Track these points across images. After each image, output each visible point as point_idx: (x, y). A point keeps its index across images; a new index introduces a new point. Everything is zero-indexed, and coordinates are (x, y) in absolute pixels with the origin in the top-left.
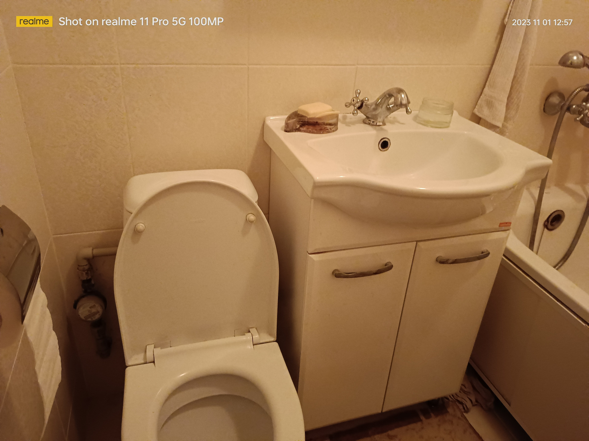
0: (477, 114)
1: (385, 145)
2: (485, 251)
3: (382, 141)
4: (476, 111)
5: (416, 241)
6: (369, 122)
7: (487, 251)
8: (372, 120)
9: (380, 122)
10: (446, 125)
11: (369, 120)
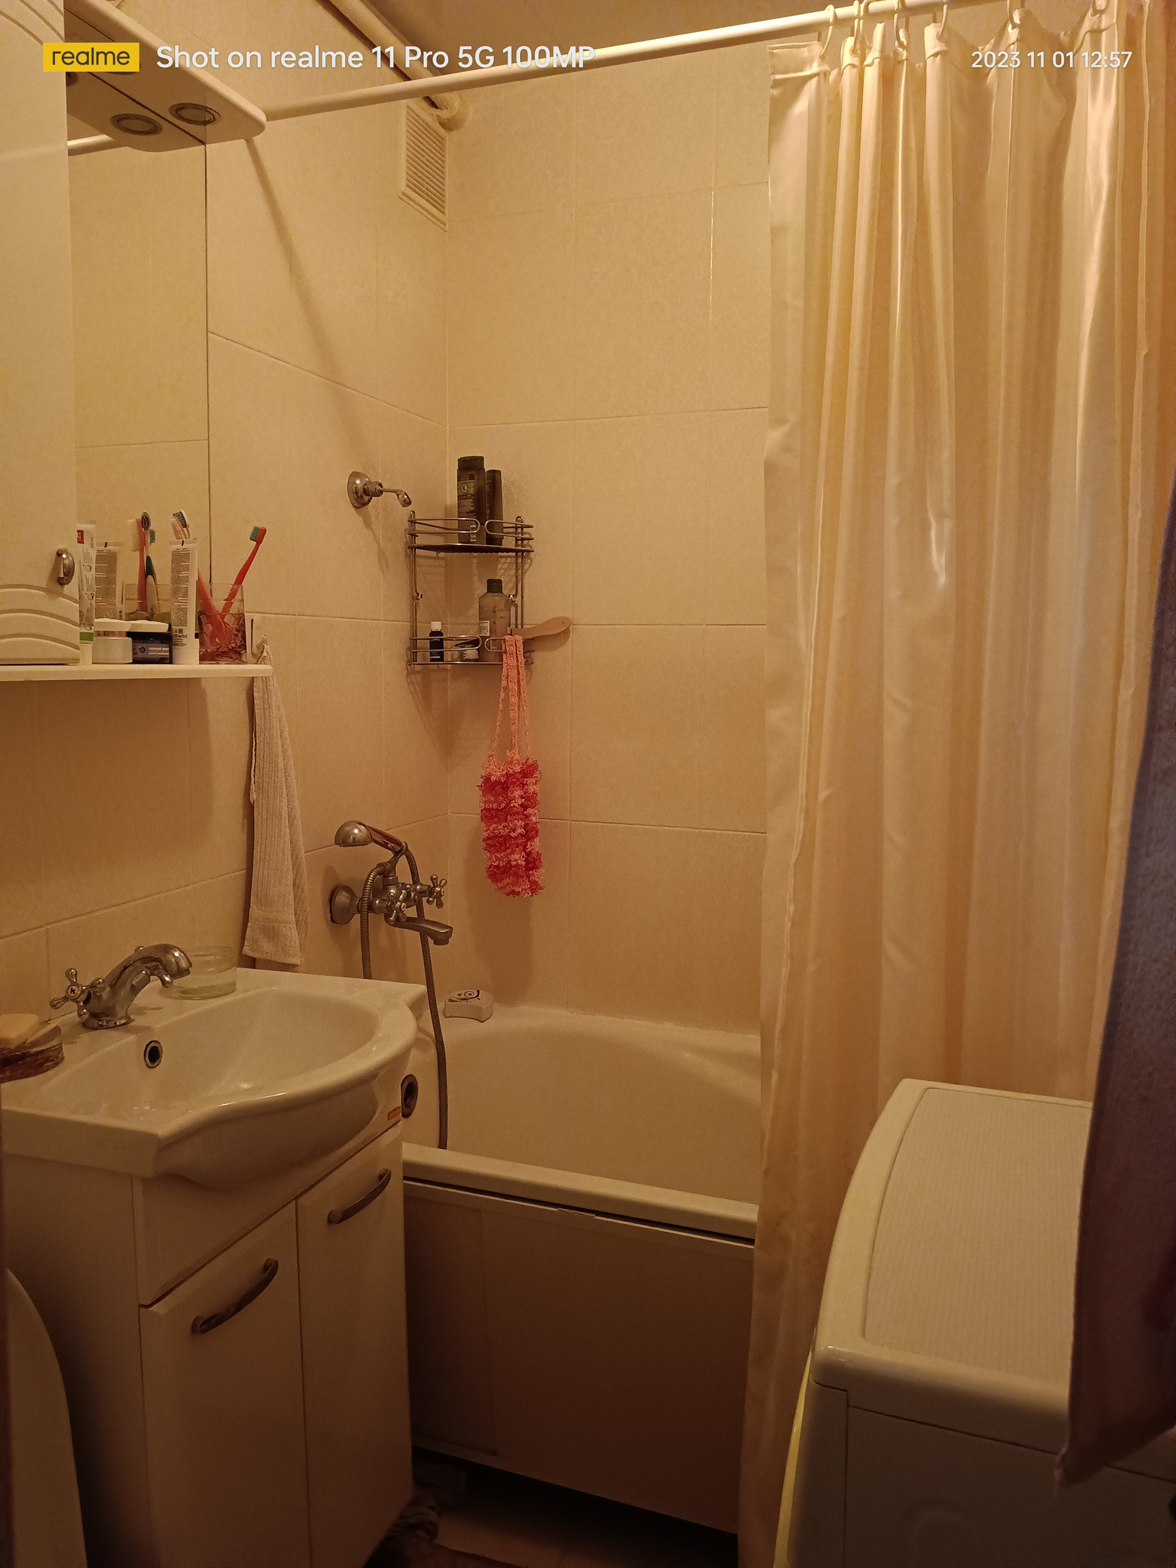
0: (251, 954)
1: (153, 1055)
2: (384, 1172)
3: (149, 1049)
4: (247, 951)
5: (293, 1199)
6: (100, 1023)
7: (387, 1170)
8: (104, 1019)
9: (121, 1019)
10: (230, 988)
11: (100, 1021)
